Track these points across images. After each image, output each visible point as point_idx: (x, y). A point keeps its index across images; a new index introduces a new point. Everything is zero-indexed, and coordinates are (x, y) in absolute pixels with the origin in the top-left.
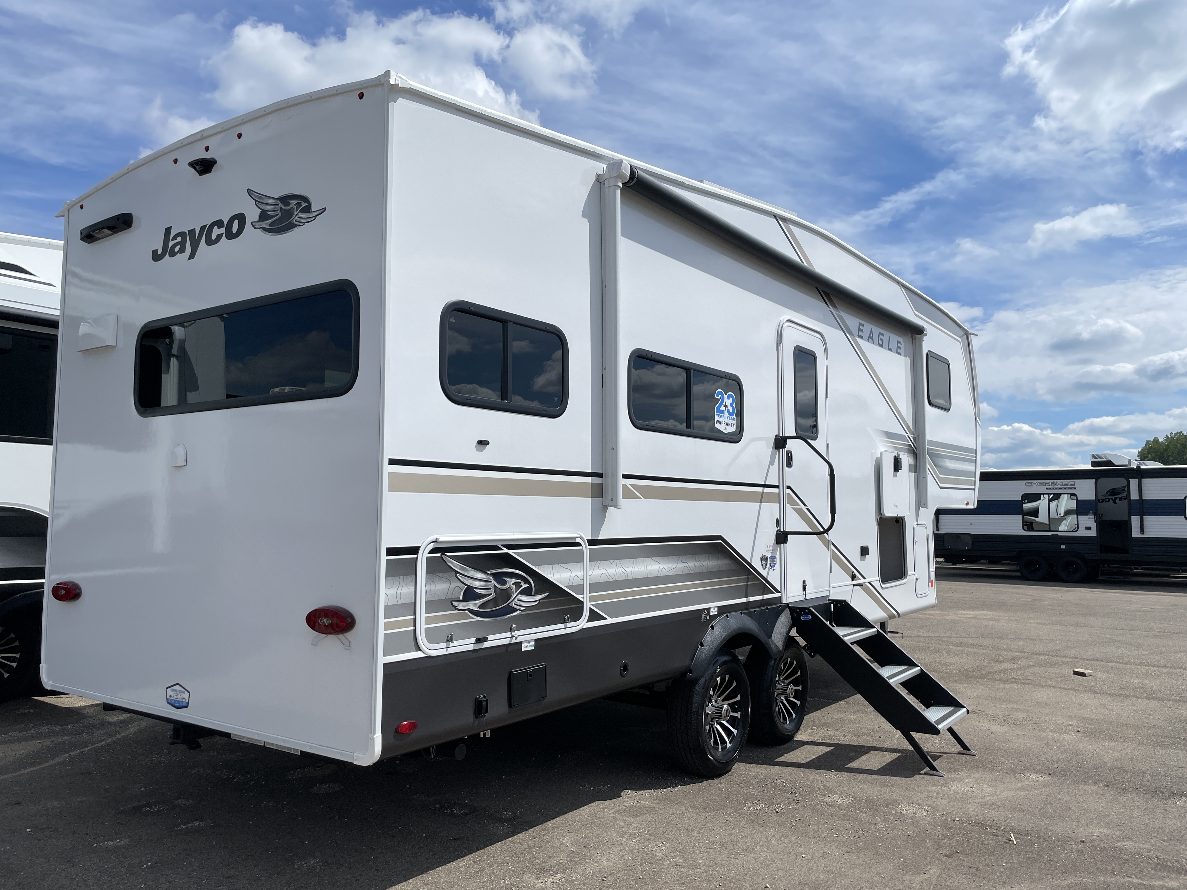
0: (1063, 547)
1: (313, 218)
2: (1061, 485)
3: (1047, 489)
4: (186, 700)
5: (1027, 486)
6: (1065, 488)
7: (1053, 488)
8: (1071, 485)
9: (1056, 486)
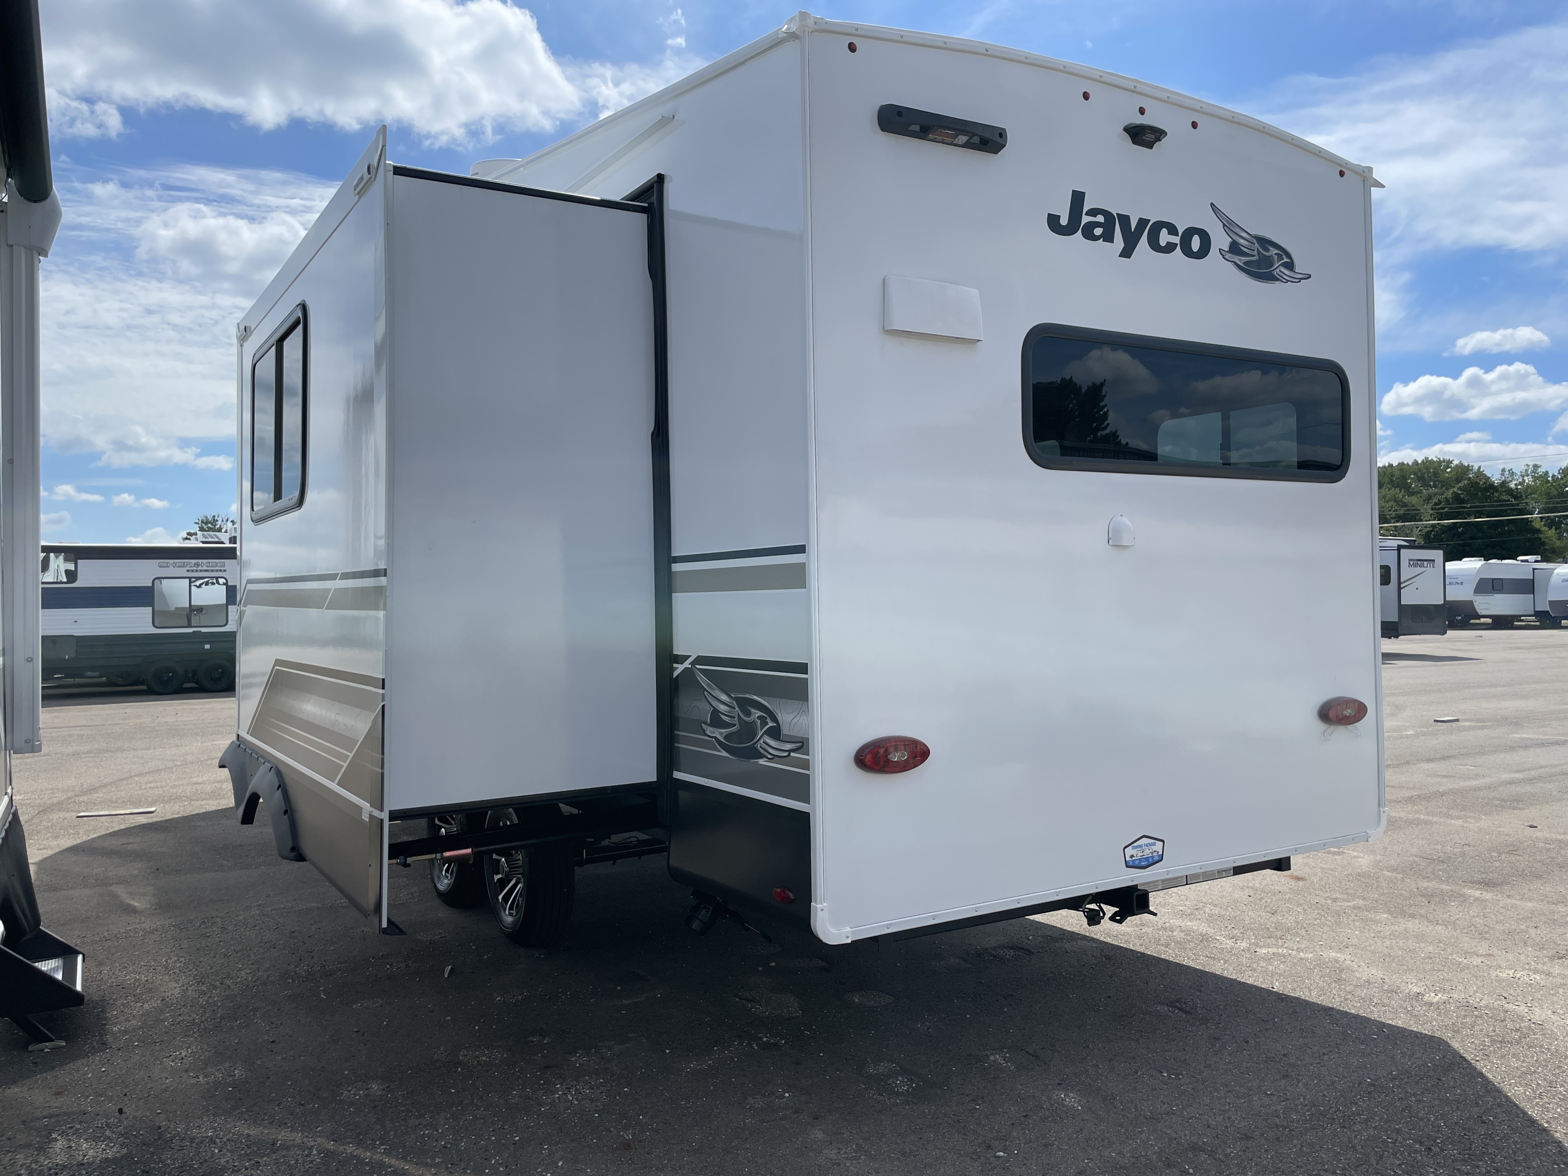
0: (207, 647)
1: (1298, 280)
2: (208, 567)
3: (188, 571)
4: (1158, 852)
5: (161, 567)
6: (212, 571)
7: (197, 571)
8: (220, 566)
9: (200, 568)
